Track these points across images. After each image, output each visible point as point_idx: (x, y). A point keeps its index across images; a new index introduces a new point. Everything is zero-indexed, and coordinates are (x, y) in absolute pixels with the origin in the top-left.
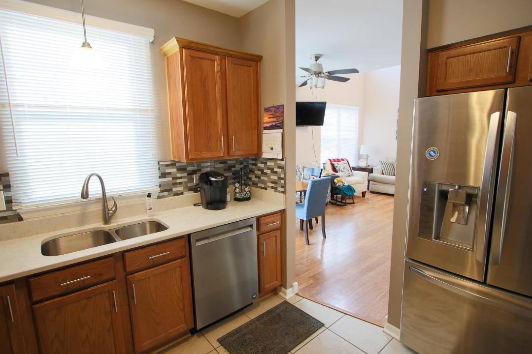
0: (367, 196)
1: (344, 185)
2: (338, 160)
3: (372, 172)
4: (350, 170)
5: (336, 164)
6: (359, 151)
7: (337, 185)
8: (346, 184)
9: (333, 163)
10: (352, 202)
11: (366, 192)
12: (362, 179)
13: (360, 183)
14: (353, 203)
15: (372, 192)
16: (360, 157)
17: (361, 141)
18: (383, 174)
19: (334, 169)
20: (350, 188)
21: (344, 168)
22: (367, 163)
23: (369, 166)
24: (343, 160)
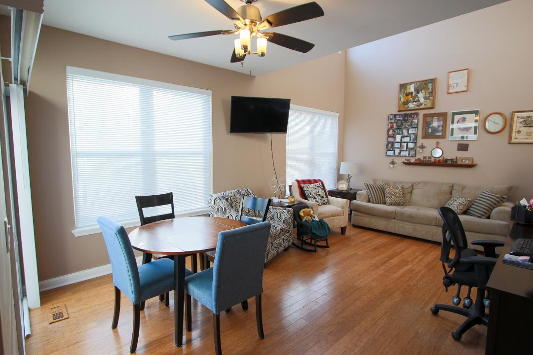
0: (347, 233)
1: (313, 221)
2: (309, 182)
3: (355, 199)
4: (325, 196)
5: (306, 187)
6: (338, 169)
7: (304, 220)
8: (317, 219)
9: (303, 185)
10: (326, 245)
11: (346, 227)
12: (340, 209)
13: (338, 215)
14: (327, 247)
15: (355, 226)
16: (340, 178)
17: (341, 156)
18: (369, 201)
19: (303, 194)
20: (321, 224)
21: (317, 193)
22: (349, 185)
23: (351, 189)
24: (315, 181)
